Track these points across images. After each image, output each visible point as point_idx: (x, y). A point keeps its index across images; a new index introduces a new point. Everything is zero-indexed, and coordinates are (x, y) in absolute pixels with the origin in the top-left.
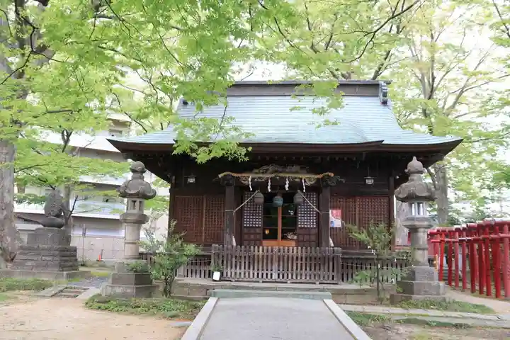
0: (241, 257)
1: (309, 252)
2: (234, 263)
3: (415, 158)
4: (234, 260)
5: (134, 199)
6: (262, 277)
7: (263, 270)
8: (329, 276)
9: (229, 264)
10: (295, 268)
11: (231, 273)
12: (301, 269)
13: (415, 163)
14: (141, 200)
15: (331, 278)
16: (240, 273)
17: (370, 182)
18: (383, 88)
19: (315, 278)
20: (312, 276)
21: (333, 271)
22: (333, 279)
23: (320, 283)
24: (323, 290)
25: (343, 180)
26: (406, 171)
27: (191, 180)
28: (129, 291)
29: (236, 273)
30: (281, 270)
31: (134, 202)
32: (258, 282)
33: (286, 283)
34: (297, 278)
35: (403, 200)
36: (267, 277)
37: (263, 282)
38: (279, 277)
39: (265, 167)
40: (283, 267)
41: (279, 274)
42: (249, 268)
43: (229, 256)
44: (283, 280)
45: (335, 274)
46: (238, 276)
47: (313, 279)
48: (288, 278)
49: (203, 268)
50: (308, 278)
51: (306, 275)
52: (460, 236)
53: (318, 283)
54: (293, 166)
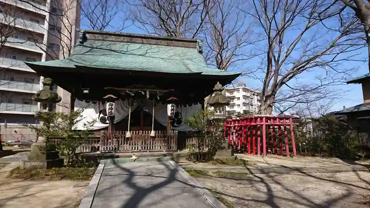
1: (160, 134)
5: (45, 103)
6: (132, 149)
10: (152, 143)
11: (113, 148)
12: (156, 143)
19: (163, 148)
24: (168, 155)
26: (214, 89)
27: (86, 92)
28: (42, 164)
30: (144, 144)
32: (129, 152)
33: (147, 152)
34: (153, 149)
36: (135, 149)
37: (133, 152)
38: (142, 149)
42: (124, 144)
45: (174, 145)
48: (147, 149)
51: (158, 147)
53: (164, 151)
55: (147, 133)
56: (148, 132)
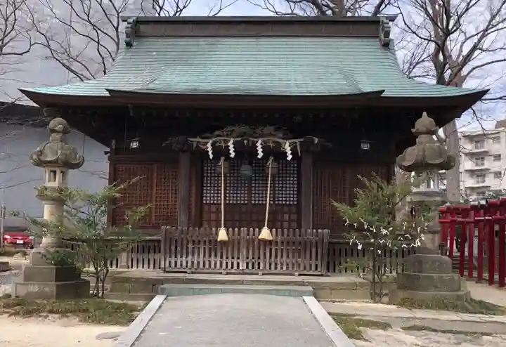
0: (199, 241)
1: (285, 236)
2: (190, 250)
3: (425, 114)
4: (190, 246)
5: (53, 169)
6: (227, 267)
7: (227, 258)
8: (311, 265)
9: (185, 251)
10: (268, 254)
11: (187, 263)
12: (276, 256)
13: (425, 121)
14: (63, 170)
15: (313, 268)
16: (198, 263)
17: (365, 147)
18: (386, 25)
19: (293, 268)
20: (290, 266)
21: (317, 260)
22: (316, 269)
23: (300, 275)
24: (302, 284)
25: (330, 145)
26: (413, 130)
27: (135, 145)
28: (47, 289)
29: (193, 263)
30: (251, 257)
31: (55, 172)
32: (221, 273)
33: (257, 274)
34: (270, 268)
35: (408, 169)
36: (232, 267)
37: (227, 274)
38: (247, 267)
39: (230, 128)
40: (253, 254)
41: (247, 264)
42: (210, 256)
43: (185, 242)
44: (253, 271)
45: (319, 263)
46: (195, 266)
47: (291, 269)
48: (259, 268)
49: (152, 256)
50: (285, 268)
51: (282, 264)
52: (475, 216)
53: (297, 274)
54: (265, 126)
55: (251, 233)
56: (254, 231)
